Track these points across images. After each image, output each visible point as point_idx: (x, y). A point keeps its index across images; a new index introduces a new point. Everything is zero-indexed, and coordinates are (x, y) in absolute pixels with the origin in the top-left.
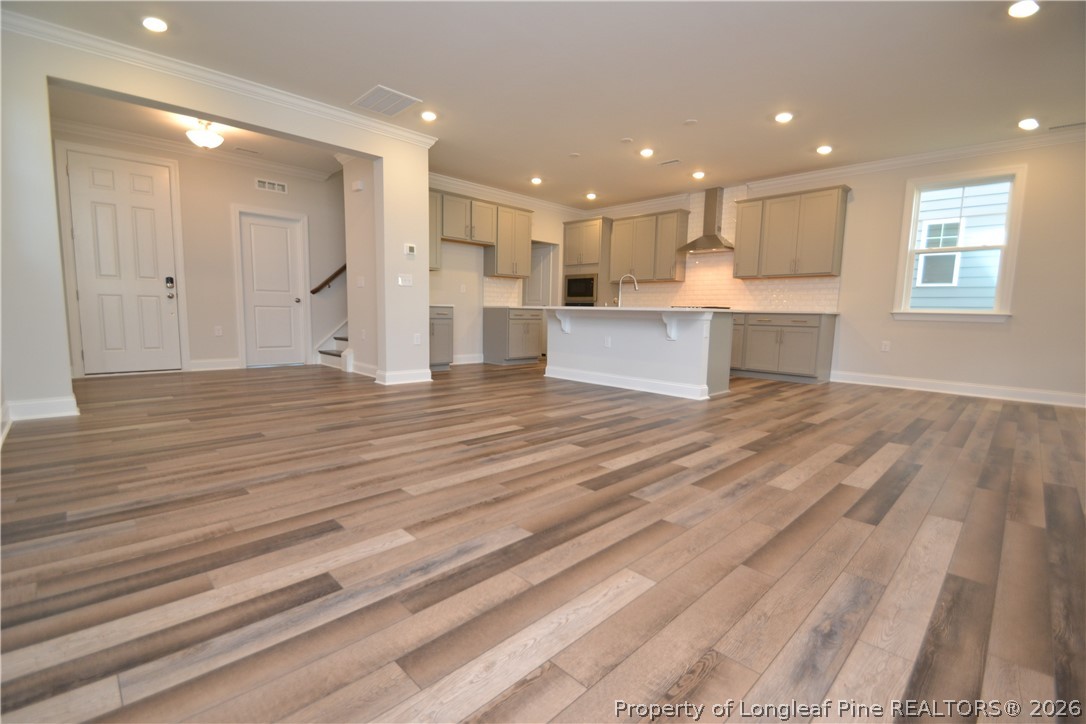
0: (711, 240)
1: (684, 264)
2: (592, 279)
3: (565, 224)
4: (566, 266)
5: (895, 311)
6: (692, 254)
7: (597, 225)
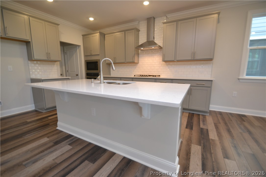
0: (150, 43)
1: (138, 54)
2: (97, 62)
3: (83, 36)
4: (85, 56)
5: (240, 78)
6: (142, 50)
7: (97, 36)
